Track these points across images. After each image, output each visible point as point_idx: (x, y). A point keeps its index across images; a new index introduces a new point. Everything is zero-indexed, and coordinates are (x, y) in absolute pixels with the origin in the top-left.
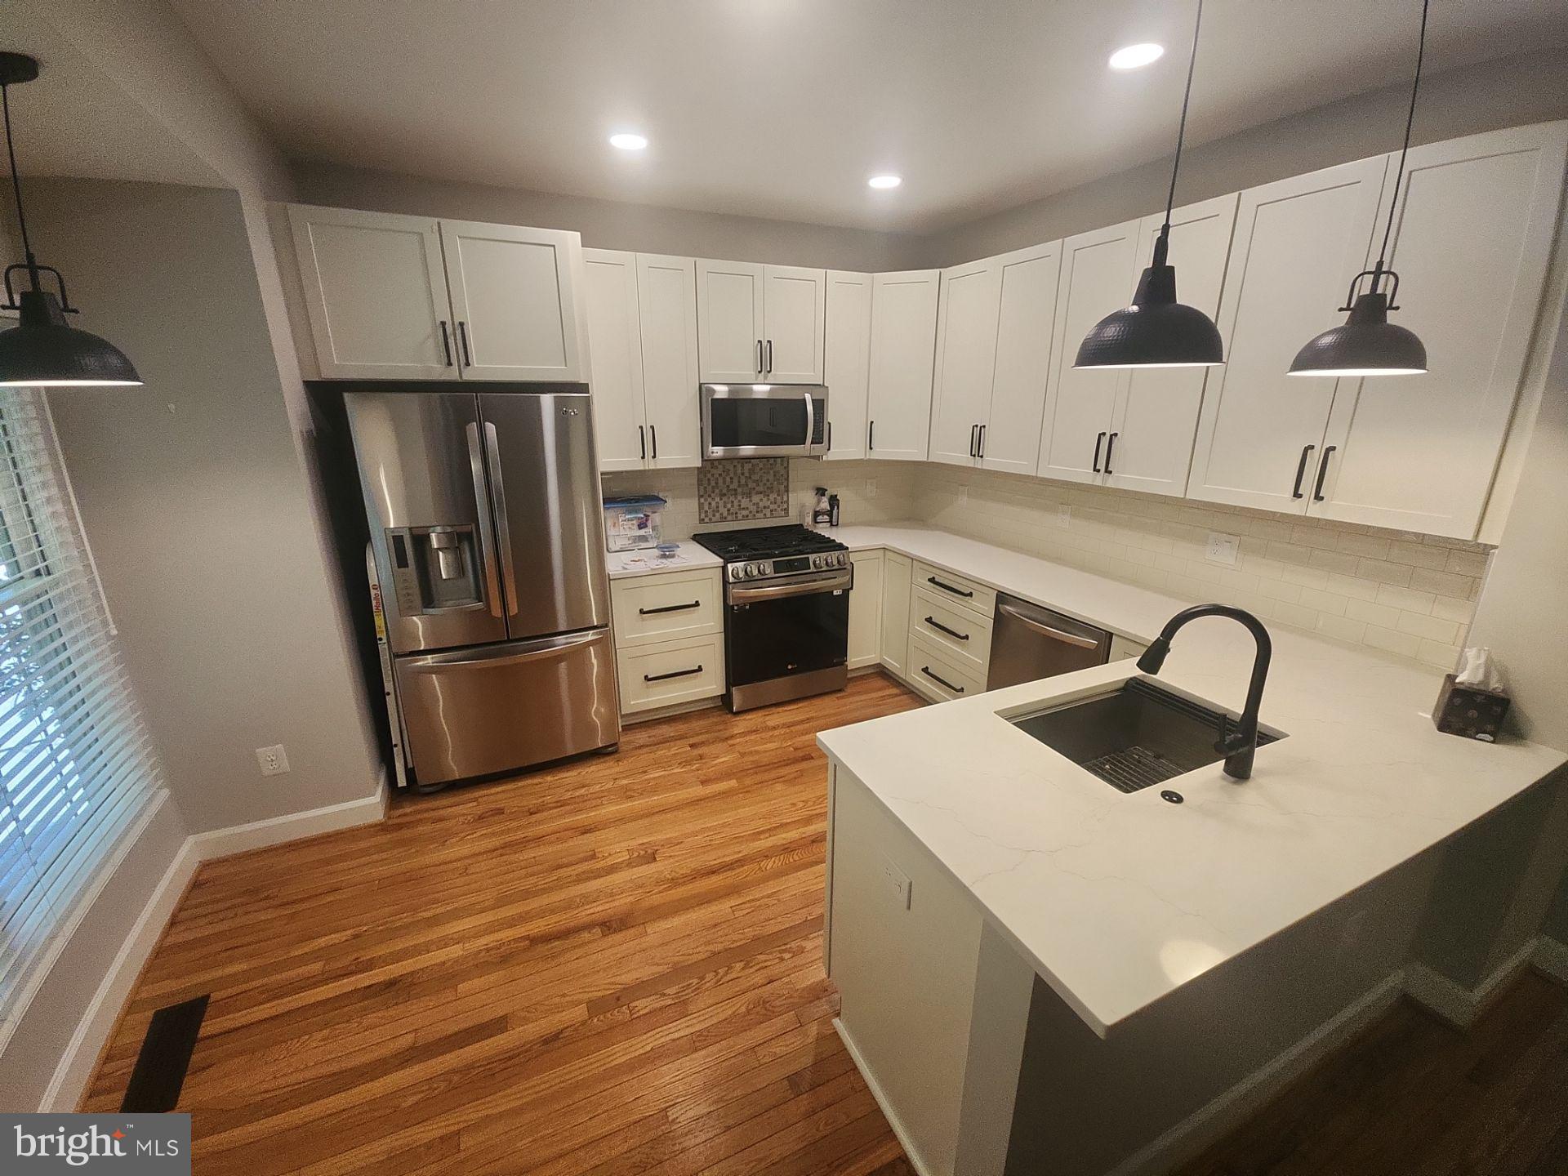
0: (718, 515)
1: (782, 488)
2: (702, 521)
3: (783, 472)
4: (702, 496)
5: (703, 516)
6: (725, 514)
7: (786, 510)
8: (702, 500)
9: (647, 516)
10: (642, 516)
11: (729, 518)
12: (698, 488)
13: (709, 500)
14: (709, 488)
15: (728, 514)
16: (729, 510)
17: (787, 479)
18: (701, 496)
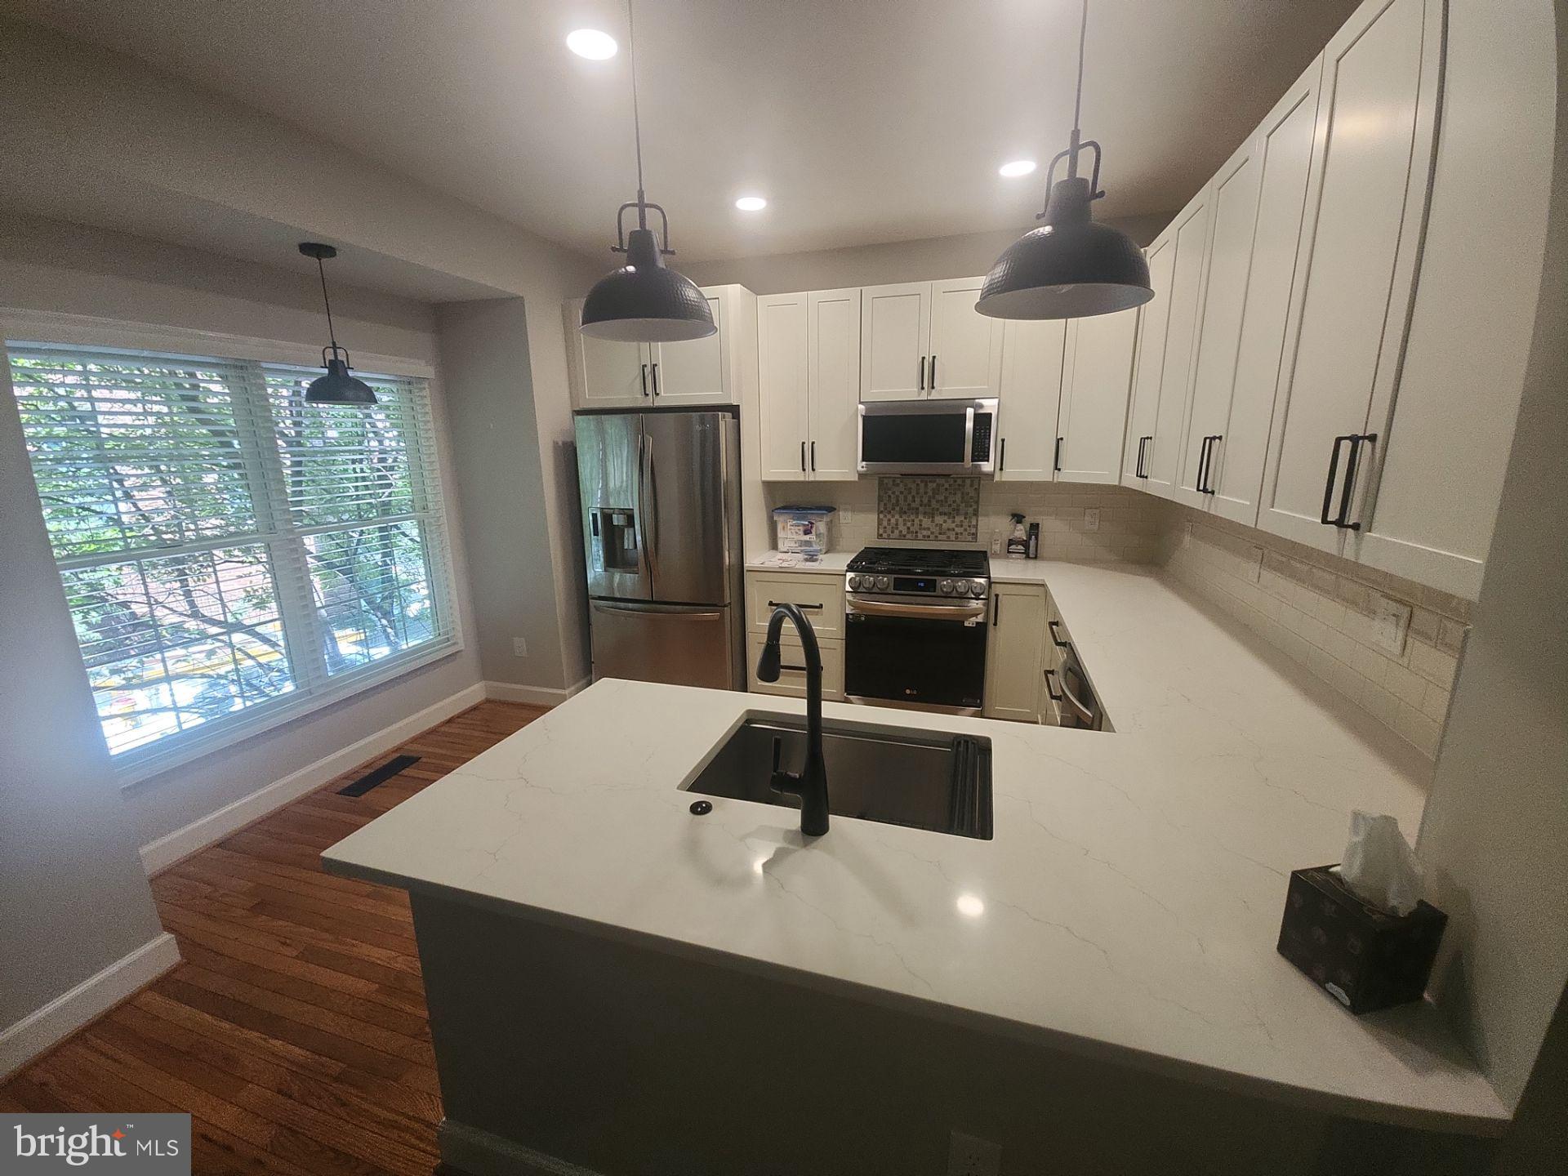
0: (897, 532)
1: (970, 510)
2: (880, 536)
3: (972, 494)
4: (882, 512)
5: (881, 531)
6: (904, 532)
7: (975, 535)
8: (881, 516)
9: (812, 523)
10: (807, 523)
11: (909, 536)
12: (879, 504)
13: (889, 516)
14: (889, 506)
15: (908, 533)
16: (908, 528)
17: (977, 502)
18: (880, 512)
